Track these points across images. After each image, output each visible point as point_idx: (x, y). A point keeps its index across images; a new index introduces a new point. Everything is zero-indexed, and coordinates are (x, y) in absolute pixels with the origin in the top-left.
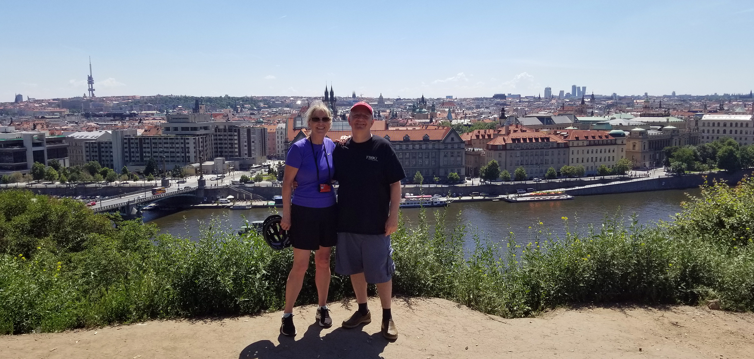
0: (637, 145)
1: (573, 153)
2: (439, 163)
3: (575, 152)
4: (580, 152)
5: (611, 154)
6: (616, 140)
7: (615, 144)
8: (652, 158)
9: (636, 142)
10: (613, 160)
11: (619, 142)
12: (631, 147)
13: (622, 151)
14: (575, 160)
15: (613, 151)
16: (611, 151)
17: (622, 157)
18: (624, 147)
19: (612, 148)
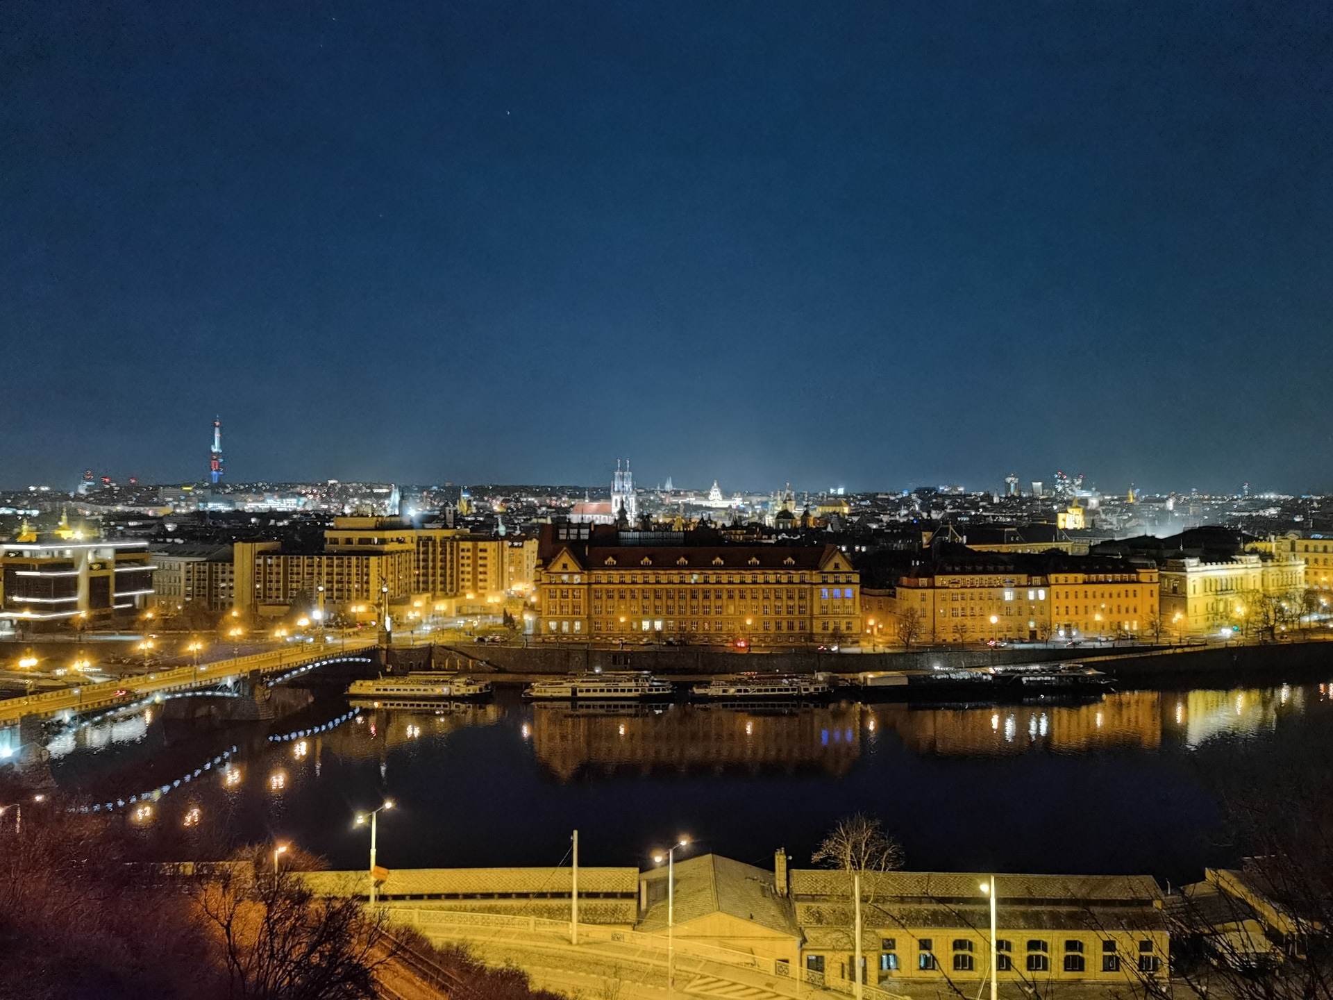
1: (1057, 597)
2: (812, 610)
3: (1062, 596)
4: (1071, 595)
5: (1131, 602)
6: (1138, 573)
7: (1139, 582)
8: (1210, 610)
10: (1135, 611)
11: (1145, 578)
12: (1169, 588)
13: (1152, 595)
14: (1062, 610)
15: (1135, 596)
16: (1131, 594)
17: (1152, 606)
18: (1156, 588)
19: (1130, 587)
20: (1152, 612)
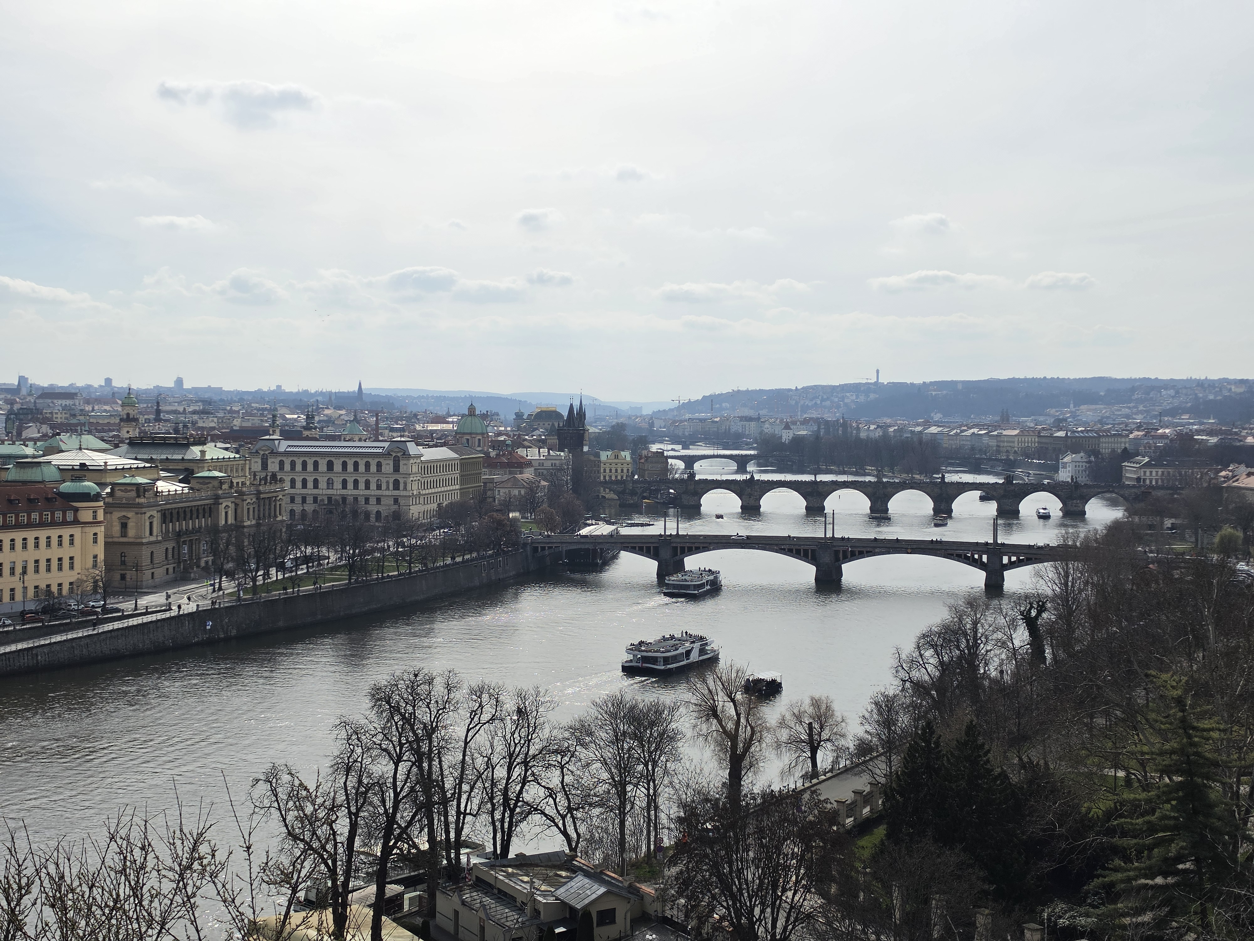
0: (131, 524)
5: (66, 552)
6: (76, 510)
7: (76, 522)
8: (170, 556)
9: (130, 515)
10: (72, 567)
11: (86, 516)
12: (117, 528)
13: (95, 541)
15: (72, 543)
16: (66, 540)
17: (95, 557)
18: (101, 530)
19: (66, 532)
20: (95, 566)
